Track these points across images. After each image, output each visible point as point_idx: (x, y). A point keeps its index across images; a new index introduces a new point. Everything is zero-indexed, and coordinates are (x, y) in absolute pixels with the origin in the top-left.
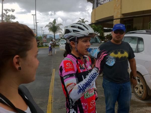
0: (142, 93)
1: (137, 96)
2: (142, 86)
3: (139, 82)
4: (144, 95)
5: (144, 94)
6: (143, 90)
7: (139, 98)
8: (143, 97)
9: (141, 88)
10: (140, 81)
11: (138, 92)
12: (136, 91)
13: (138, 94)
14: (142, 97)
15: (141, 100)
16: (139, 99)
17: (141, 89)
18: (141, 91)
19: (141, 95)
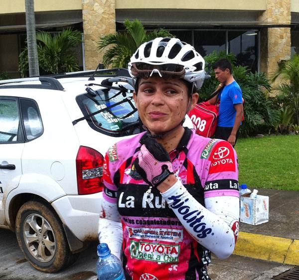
0: (53, 252)
1: (38, 266)
2: (49, 233)
3: (40, 225)
4: (59, 257)
5: (60, 253)
6: (53, 244)
7: (44, 270)
8: (57, 262)
9: (48, 238)
10: (43, 220)
11: (40, 254)
12: (35, 254)
13: (42, 259)
14: (54, 263)
15: (52, 273)
16: (46, 272)
17: (47, 242)
18: (49, 248)
19: (50, 258)
